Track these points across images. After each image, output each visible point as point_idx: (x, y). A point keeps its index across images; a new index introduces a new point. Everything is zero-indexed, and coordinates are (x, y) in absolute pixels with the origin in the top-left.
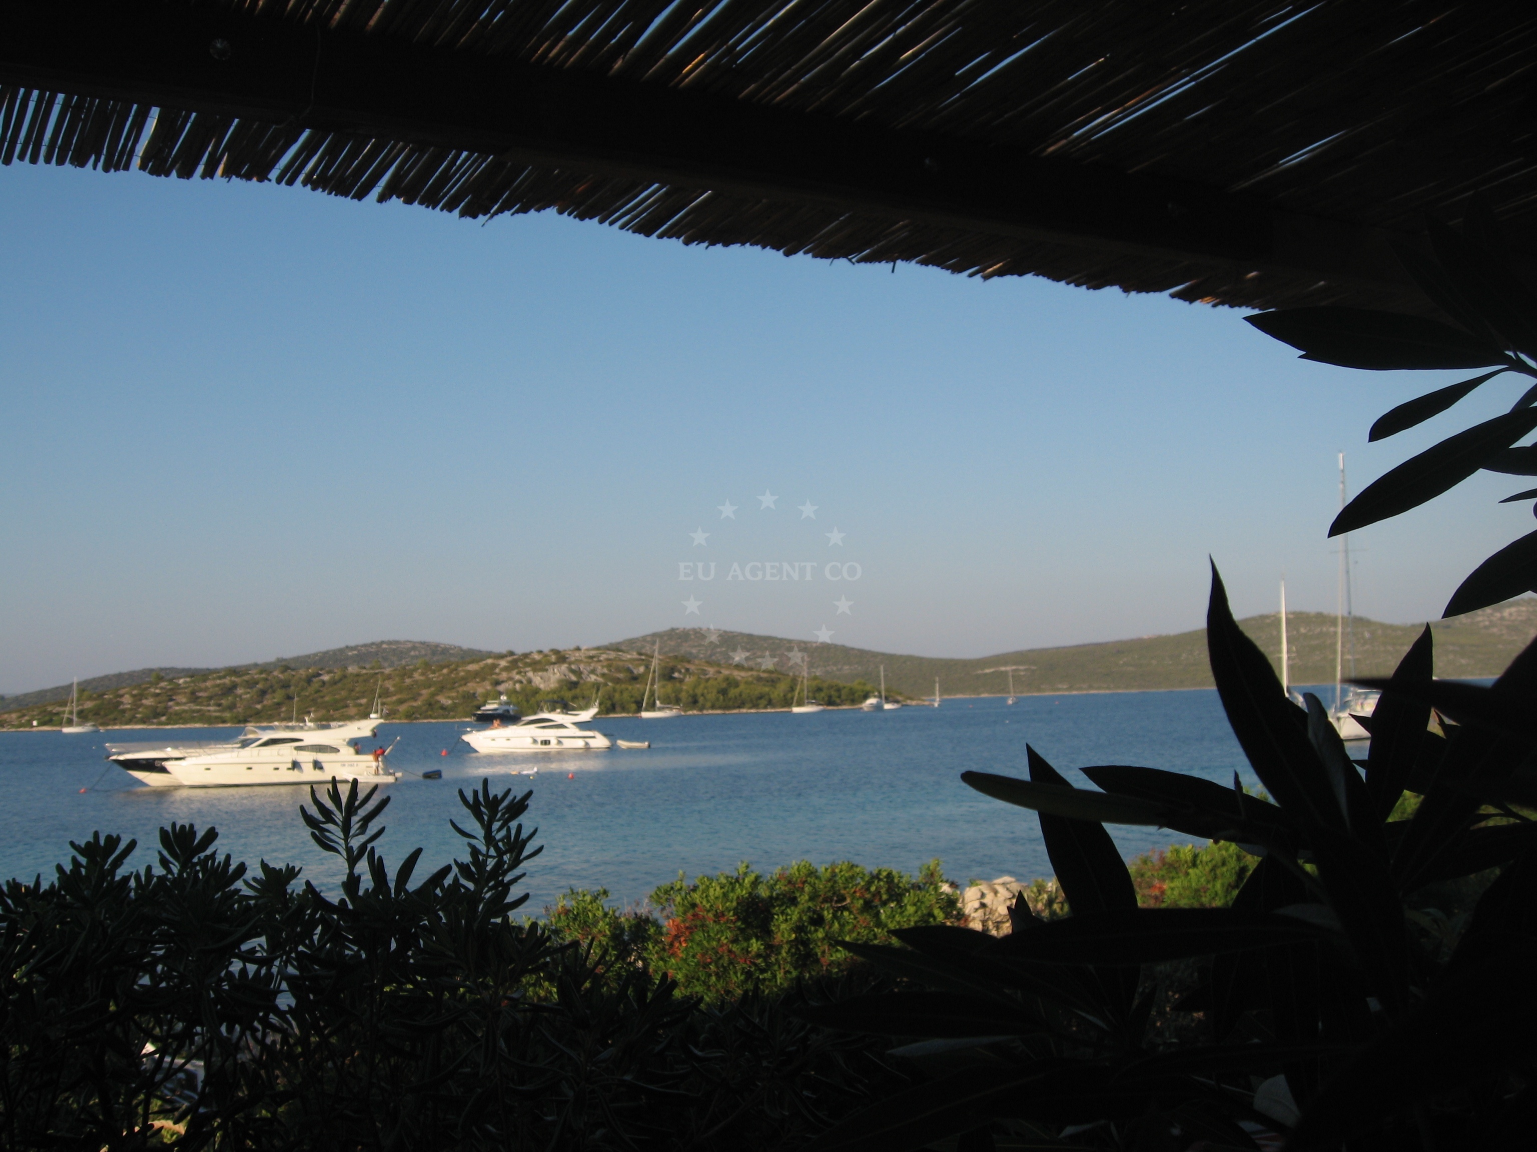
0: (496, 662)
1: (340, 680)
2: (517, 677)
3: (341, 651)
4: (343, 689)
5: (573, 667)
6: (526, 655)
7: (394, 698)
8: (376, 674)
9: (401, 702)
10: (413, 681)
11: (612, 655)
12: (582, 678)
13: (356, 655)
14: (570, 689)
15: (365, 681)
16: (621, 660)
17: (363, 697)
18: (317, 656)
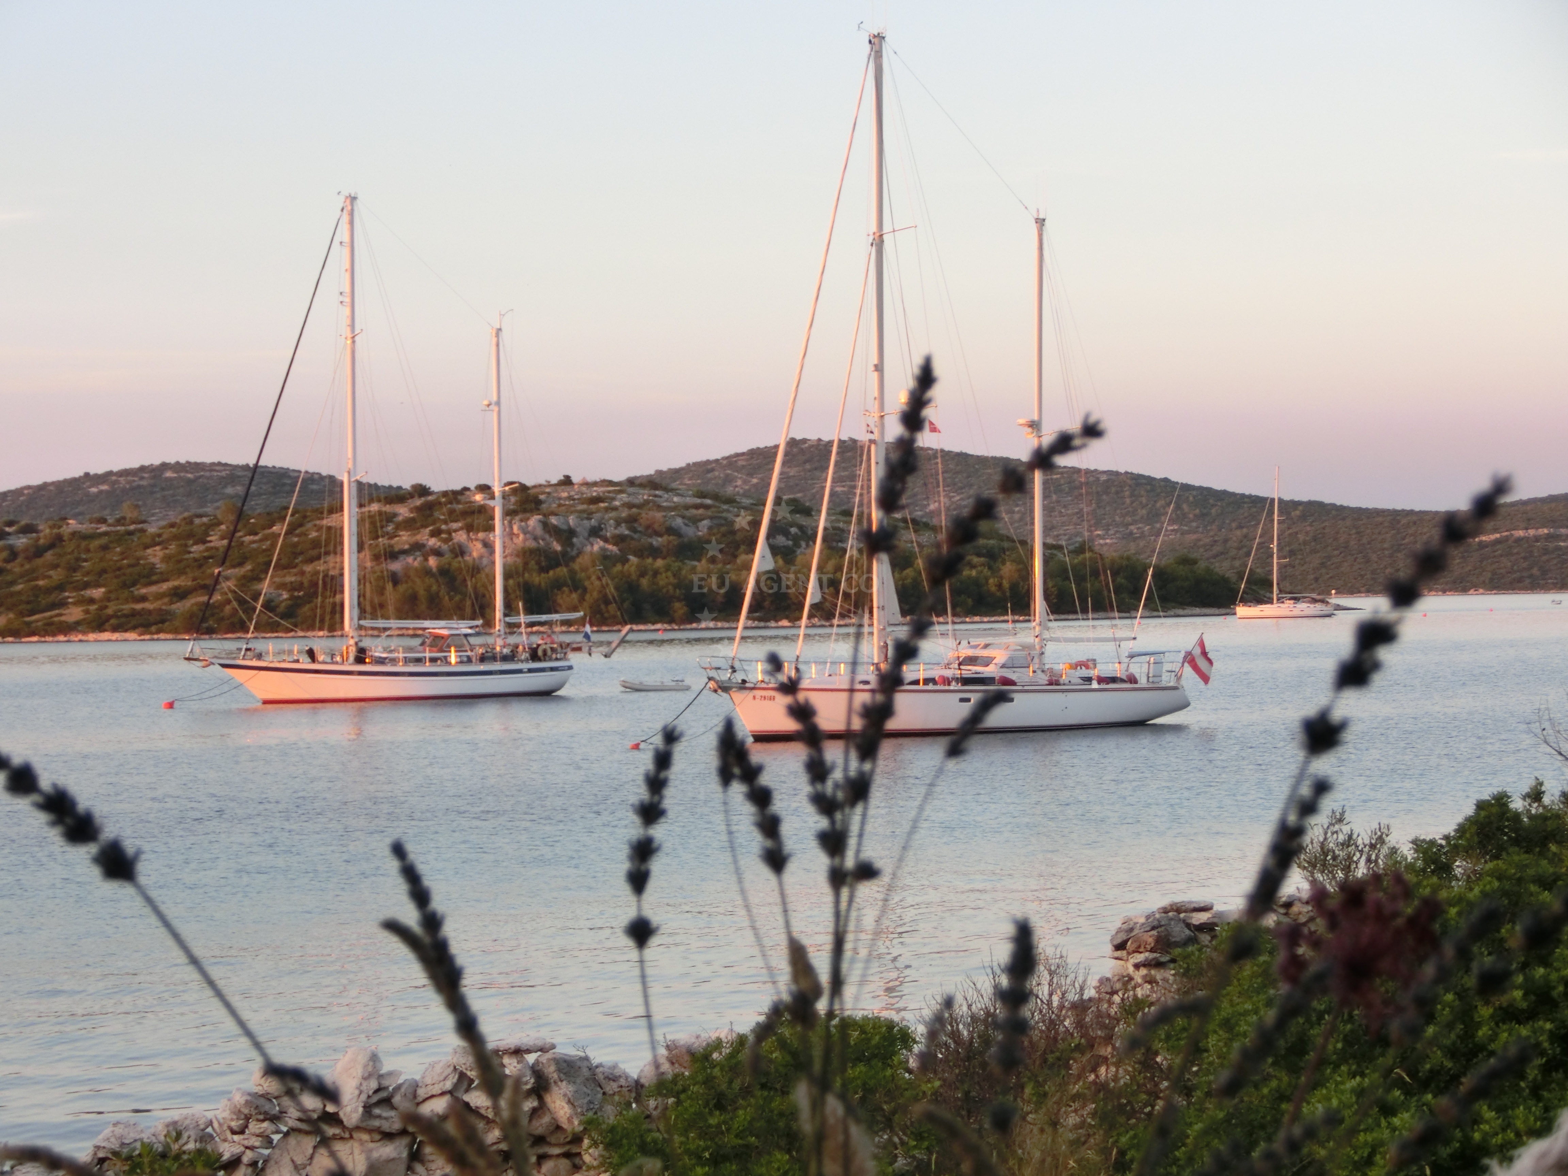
0: (388, 508)
1: (51, 546)
2: (433, 542)
3: (74, 483)
4: (55, 567)
5: (554, 520)
6: (455, 496)
7: (165, 586)
8: (130, 533)
9: (179, 594)
10: (208, 549)
11: (644, 495)
12: (572, 545)
13: (107, 492)
14: (543, 570)
15: (105, 548)
16: (659, 508)
17: (98, 586)
18: (23, 495)
